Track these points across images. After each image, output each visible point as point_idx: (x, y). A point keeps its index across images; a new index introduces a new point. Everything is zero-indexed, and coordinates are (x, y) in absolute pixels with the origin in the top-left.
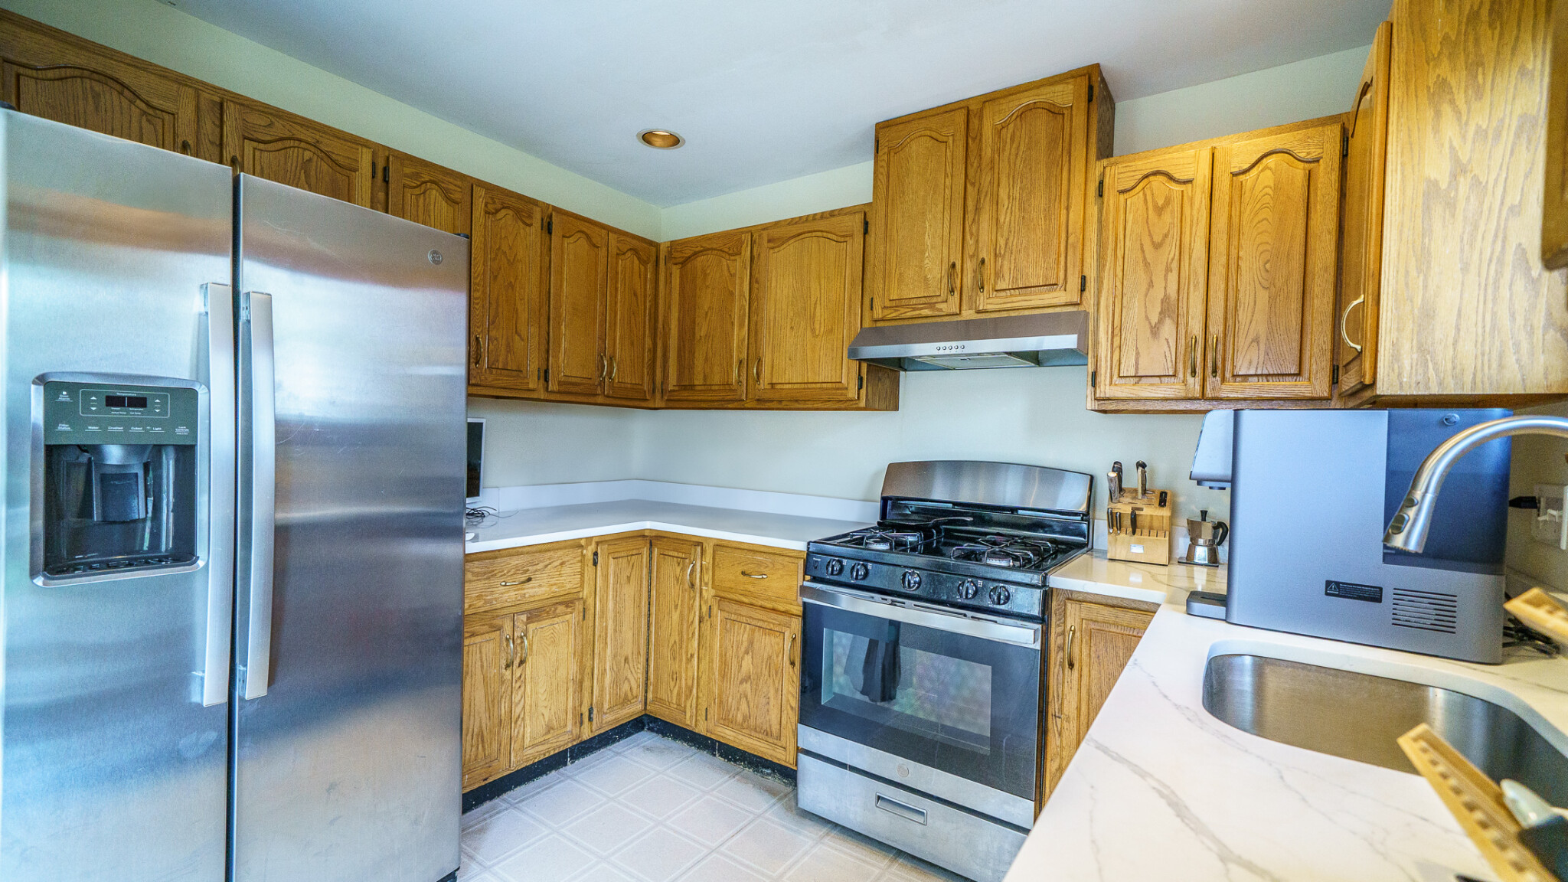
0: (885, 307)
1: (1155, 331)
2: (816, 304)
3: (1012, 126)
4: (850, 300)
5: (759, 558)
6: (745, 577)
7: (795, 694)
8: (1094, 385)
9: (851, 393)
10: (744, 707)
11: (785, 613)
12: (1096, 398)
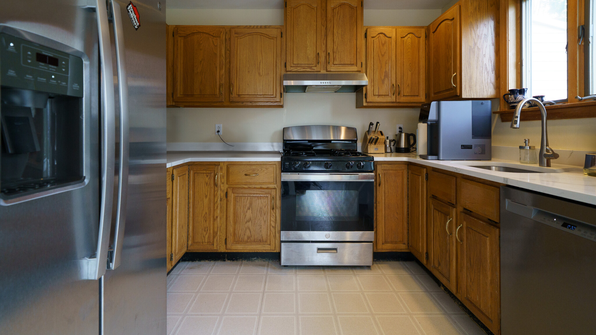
0: (291, 67)
1: (383, 81)
2: (260, 62)
3: (337, 8)
4: (276, 62)
5: (254, 167)
6: (247, 176)
7: (276, 220)
8: (366, 98)
9: (278, 99)
10: (248, 233)
11: (268, 188)
12: (366, 102)
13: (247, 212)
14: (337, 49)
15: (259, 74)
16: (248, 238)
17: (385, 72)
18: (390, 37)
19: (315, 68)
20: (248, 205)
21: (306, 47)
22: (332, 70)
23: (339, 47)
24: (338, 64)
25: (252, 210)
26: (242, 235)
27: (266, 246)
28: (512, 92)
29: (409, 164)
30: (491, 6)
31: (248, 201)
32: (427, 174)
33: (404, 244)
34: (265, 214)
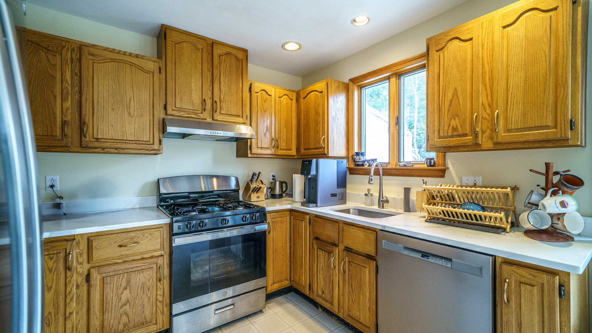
0: (173, 110)
1: (265, 135)
2: (130, 99)
3: (224, 56)
4: (153, 102)
5: (132, 234)
6: (122, 248)
7: (164, 293)
8: (251, 149)
9: (156, 146)
10: (124, 319)
11: (152, 257)
12: (251, 153)
13: (122, 293)
14: (224, 98)
15: (129, 114)
16: (125, 325)
17: (267, 127)
18: (270, 95)
19: (201, 115)
20: (124, 284)
21: (191, 91)
22: (219, 119)
23: (225, 97)
24: (225, 114)
25: (130, 290)
26: (115, 325)
27: (151, 328)
28: (357, 154)
29: (291, 211)
31: (124, 280)
32: (310, 219)
33: (287, 280)
34: (149, 290)
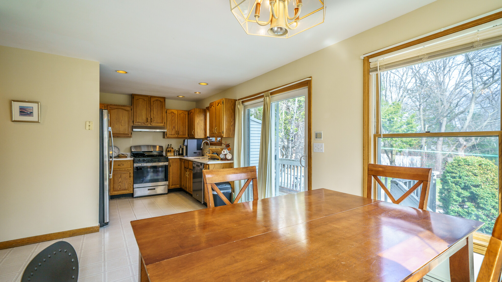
0: (136, 123)
1: (173, 130)
2: (122, 120)
4: (129, 121)
5: (122, 162)
6: (119, 166)
7: (131, 181)
8: (166, 135)
9: (130, 135)
10: (120, 187)
11: (128, 170)
12: (167, 137)
13: (119, 179)
14: (155, 117)
15: (121, 125)
16: (120, 189)
17: (174, 126)
18: (175, 114)
19: (146, 124)
20: (119, 177)
21: (142, 115)
22: (153, 125)
24: (156, 123)
25: (121, 178)
27: (127, 191)
28: (208, 137)
29: (180, 159)
30: (204, 111)
31: (120, 175)
32: (184, 161)
33: (179, 185)
34: (127, 179)
